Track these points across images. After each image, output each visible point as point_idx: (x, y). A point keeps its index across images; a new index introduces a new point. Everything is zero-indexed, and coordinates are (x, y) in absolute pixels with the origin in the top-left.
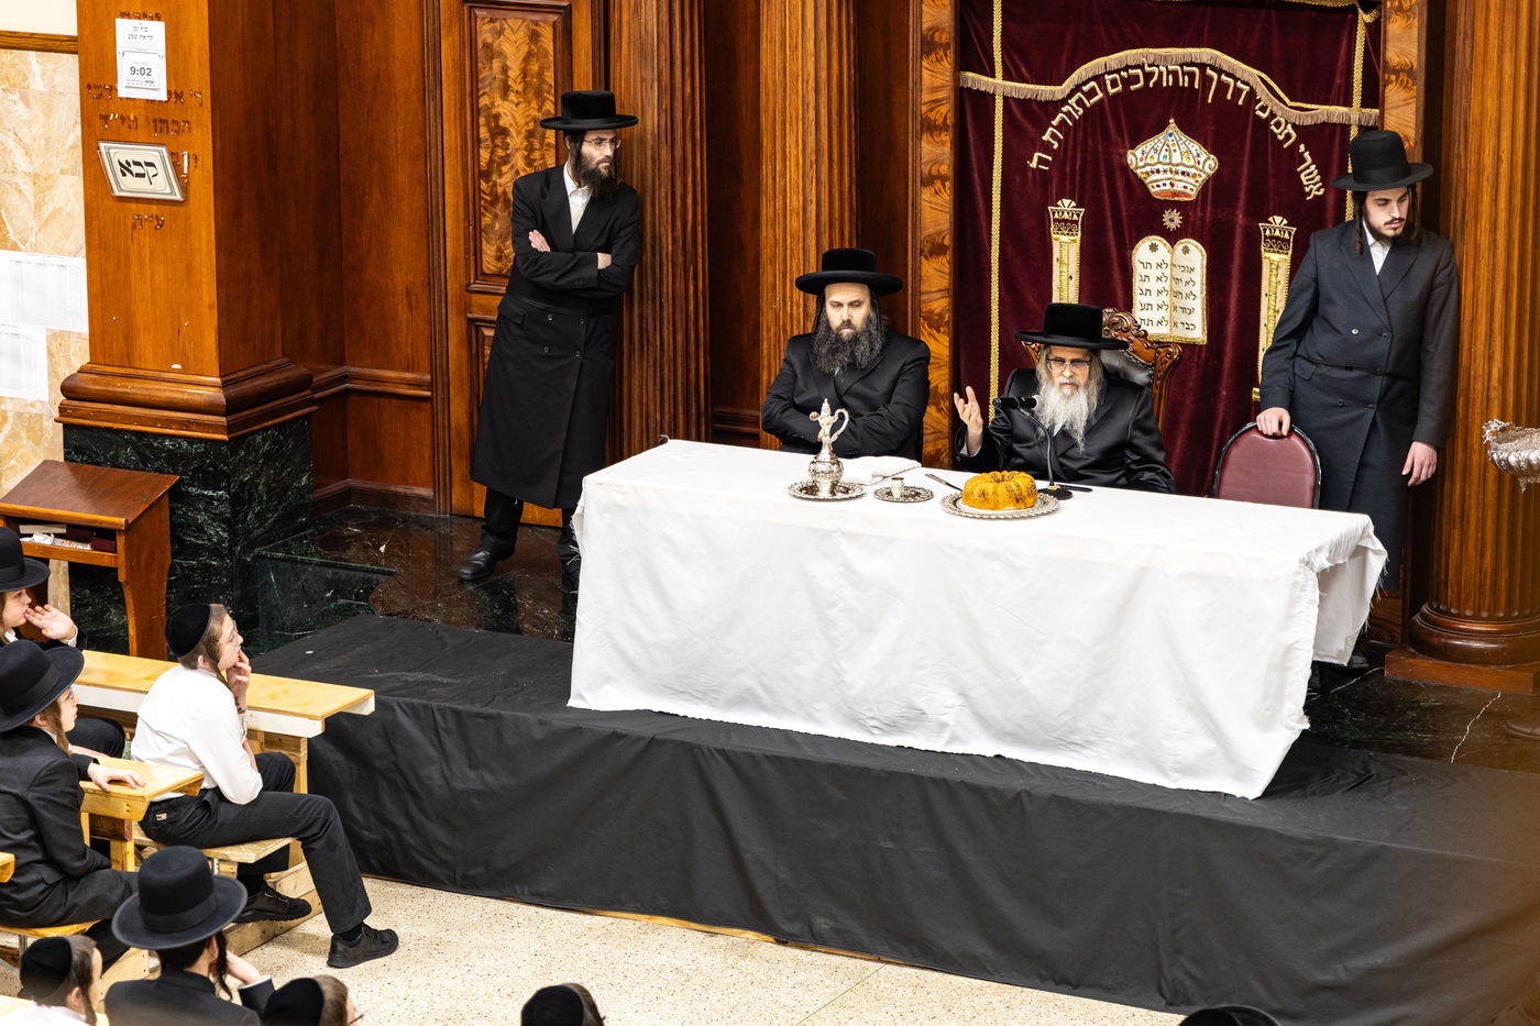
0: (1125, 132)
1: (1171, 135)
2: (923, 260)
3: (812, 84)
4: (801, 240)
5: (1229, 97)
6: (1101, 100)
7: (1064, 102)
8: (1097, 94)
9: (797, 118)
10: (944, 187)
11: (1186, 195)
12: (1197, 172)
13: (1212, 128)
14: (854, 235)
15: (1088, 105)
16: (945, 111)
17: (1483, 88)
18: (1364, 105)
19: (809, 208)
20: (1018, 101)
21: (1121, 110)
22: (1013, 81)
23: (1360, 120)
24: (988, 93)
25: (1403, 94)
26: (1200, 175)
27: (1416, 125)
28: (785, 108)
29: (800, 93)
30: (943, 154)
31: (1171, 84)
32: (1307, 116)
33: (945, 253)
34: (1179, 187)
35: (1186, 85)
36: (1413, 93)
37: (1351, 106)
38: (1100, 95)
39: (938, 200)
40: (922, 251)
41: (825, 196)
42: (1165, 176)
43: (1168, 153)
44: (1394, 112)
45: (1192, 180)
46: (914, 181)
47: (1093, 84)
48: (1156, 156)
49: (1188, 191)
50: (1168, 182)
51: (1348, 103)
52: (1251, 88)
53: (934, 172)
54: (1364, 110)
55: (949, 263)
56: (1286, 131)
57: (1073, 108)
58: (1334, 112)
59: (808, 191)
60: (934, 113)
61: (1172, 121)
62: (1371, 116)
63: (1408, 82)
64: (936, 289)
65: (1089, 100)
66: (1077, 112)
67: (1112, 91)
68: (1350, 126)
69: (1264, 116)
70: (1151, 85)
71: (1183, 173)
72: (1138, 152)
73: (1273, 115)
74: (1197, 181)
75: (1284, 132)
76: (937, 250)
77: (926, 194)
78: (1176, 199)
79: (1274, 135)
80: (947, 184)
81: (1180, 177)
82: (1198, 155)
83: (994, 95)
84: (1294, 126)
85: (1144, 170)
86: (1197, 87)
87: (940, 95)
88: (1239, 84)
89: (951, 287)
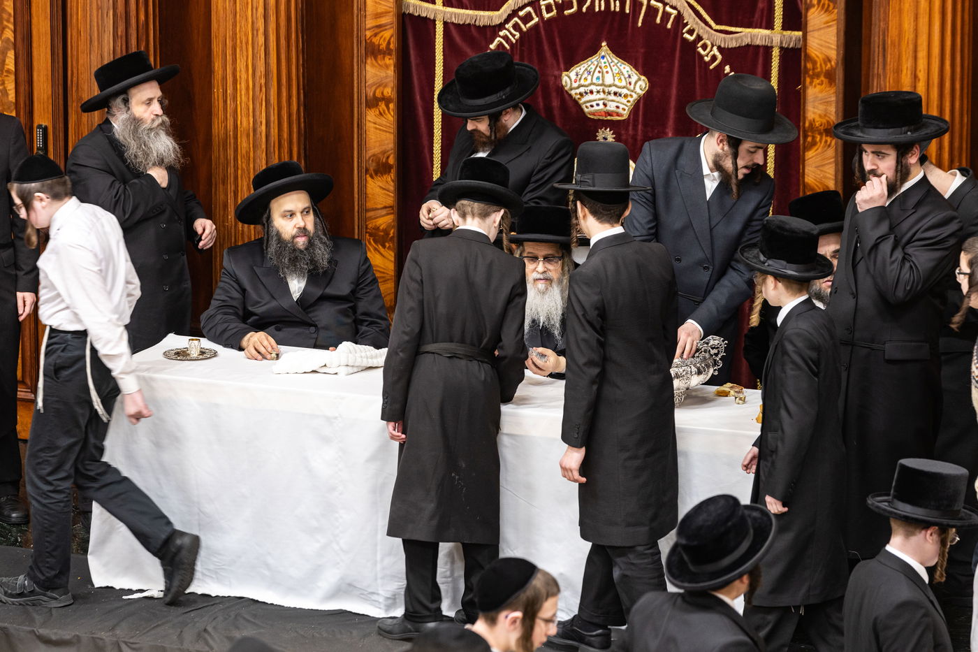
0: (560, 54)
1: (603, 57)
2: (369, 179)
3: (261, 10)
4: (252, 160)
5: (658, 20)
6: (536, 25)
7: (501, 26)
8: (532, 19)
9: (247, 43)
10: (388, 109)
11: (618, 115)
12: (629, 93)
13: (642, 50)
14: (302, 155)
15: (525, 29)
16: (388, 36)
17: (900, 11)
18: (786, 27)
19: (259, 130)
20: (457, 26)
21: (556, 34)
22: (452, 7)
23: (781, 43)
24: (429, 19)
25: (824, 17)
26: (631, 96)
27: (838, 46)
28: (236, 34)
29: (250, 20)
30: (386, 77)
31: (603, 8)
32: (732, 39)
33: (390, 172)
34: (611, 107)
35: (618, 9)
36: (834, 16)
37: (773, 29)
38: (536, 20)
39: (382, 121)
40: (367, 170)
41: (274, 118)
42: (598, 96)
43: (600, 75)
44: (816, 34)
45: (624, 101)
46: (359, 104)
47: (529, 9)
48: (589, 77)
49: (620, 111)
50: (601, 103)
51: (770, 26)
52: (679, 12)
53: (378, 94)
54: (785, 33)
55: (393, 181)
56: (712, 53)
57: (510, 34)
58: (757, 35)
59: (258, 113)
60: (378, 38)
61: (604, 44)
62: (791, 38)
63: (829, 6)
64: (382, 206)
65: (525, 24)
66: (514, 36)
67: (546, 16)
68: (772, 47)
69: (691, 38)
70: (584, 9)
71: (615, 94)
72: (572, 74)
73: (699, 38)
74: (628, 101)
75: (710, 53)
76: (382, 169)
77: (371, 116)
78: (609, 118)
79: (701, 57)
80: (391, 106)
81: (612, 97)
82: (629, 77)
83: (434, 21)
84: (719, 48)
85: (578, 91)
86: (628, 11)
87: (383, 21)
88: (668, 9)
89: (396, 205)
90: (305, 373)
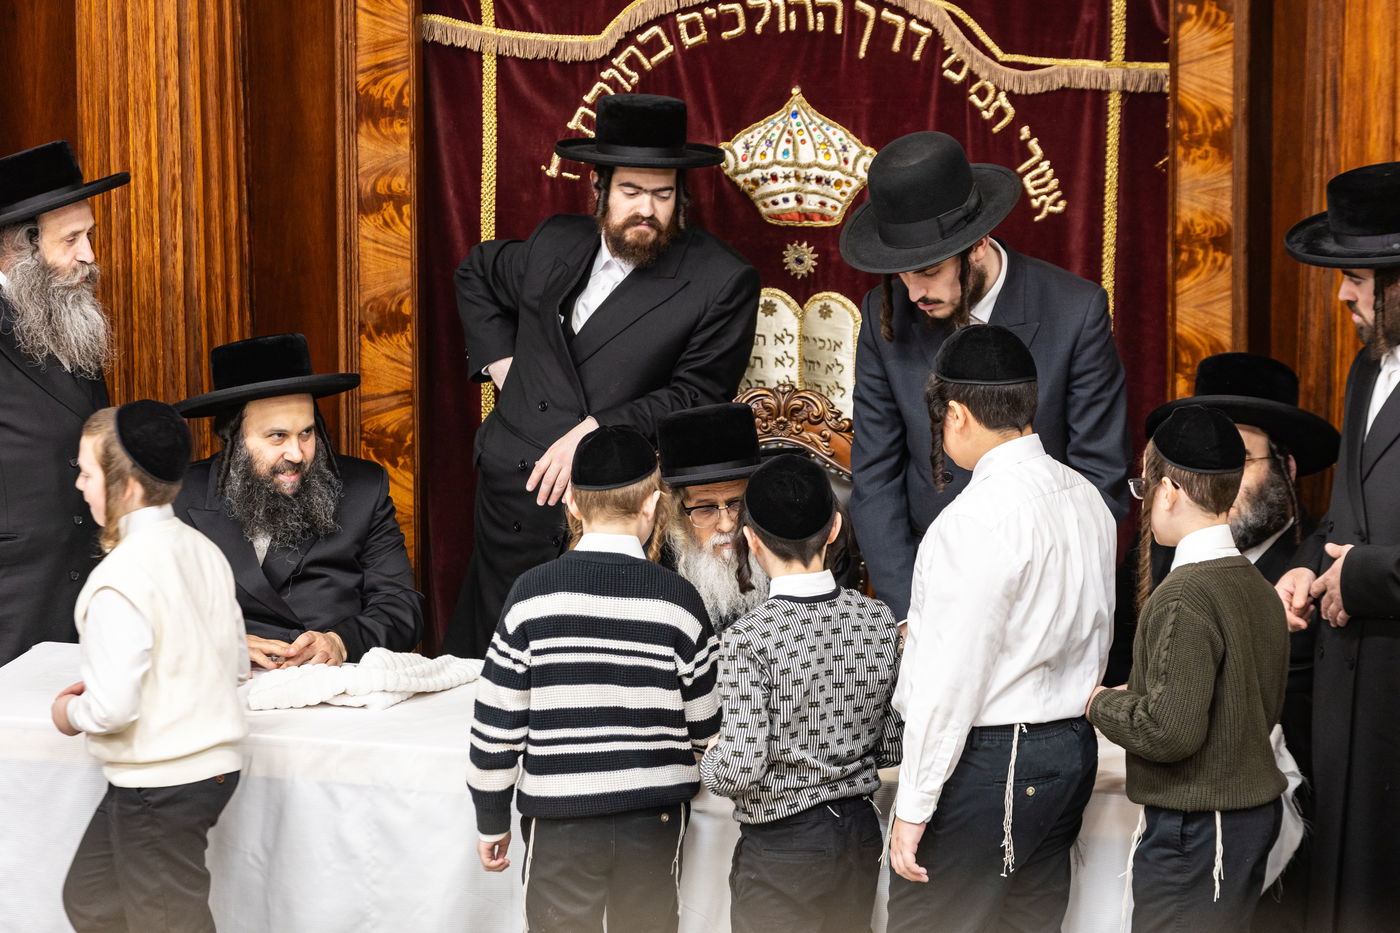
0: (715, 110)
1: (795, 114)
2: (366, 342)
3: (172, 42)
4: (158, 314)
5: (896, 46)
6: (670, 58)
7: (605, 62)
8: (662, 47)
9: (147, 102)
10: (400, 214)
11: (823, 217)
12: (843, 178)
13: (868, 101)
14: (247, 302)
15: (648, 67)
16: (400, 82)
17: (1365, 26)
18: (1129, 56)
19: (170, 258)
20: (523, 63)
21: (707, 73)
22: (513, 28)
23: (1124, 83)
24: (471, 51)
25: (1210, 37)
26: (848, 183)
27: (1235, 89)
28: (126, 86)
29: (153, 60)
30: (397, 158)
31: (793, 26)
32: (1033, 78)
33: (404, 329)
34: (812, 203)
35: (820, 28)
36: (1228, 35)
37: (1109, 59)
38: (669, 49)
39: (390, 236)
40: (362, 326)
41: (197, 237)
42: (787, 185)
43: (790, 147)
44: (1195, 68)
45: (835, 192)
46: (347, 206)
47: (655, 30)
48: (770, 152)
49: (828, 210)
50: (792, 196)
51: (1103, 54)
52: (935, 31)
53: (381, 189)
54: (1130, 65)
55: (411, 345)
56: (997, 104)
57: (621, 75)
58: (1083, 71)
59: (168, 229)
60: (380, 87)
61: (795, 91)
62: (1141, 75)
63: (1218, 17)
64: (391, 390)
65: (649, 57)
66: (628, 78)
67: (689, 42)
68: (1108, 92)
69: (958, 78)
70: (758, 29)
71: (819, 180)
72: (738, 146)
73: (973, 78)
74: (843, 193)
75: (993, 104)
76: (390, 323)
77: (368, 228)
78: (806, 223)
79: (977, 111)
80: (406, 209)
81: (813, 186)
82: (845, 149)
83: (480, 54)
84: (1010, 95)
85: (749, 177)
86: (839, 31)
87: (389, 56)
88: (914, 25)
89: (416, 387)
90: (307, 706)
